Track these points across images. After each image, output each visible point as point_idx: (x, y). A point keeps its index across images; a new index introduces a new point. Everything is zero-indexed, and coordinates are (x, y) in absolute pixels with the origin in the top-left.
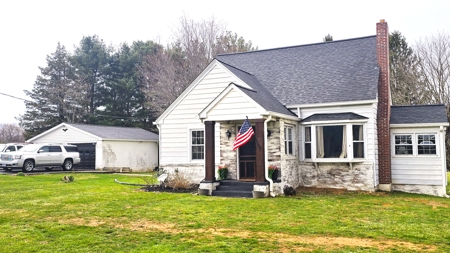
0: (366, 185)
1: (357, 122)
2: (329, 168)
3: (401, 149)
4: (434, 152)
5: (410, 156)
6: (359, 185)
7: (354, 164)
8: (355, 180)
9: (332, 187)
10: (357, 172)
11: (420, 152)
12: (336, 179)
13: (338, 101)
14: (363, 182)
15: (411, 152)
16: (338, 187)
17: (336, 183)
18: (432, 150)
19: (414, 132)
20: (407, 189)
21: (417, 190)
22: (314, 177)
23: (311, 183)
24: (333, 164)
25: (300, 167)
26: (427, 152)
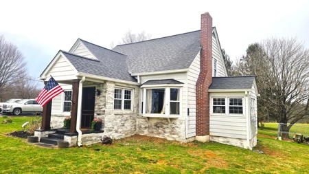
0: (179, 137)
1: (174, 86)
2: (155, 121)
3: (217, 109)
4: (241, 112)
5: (223, 114)
6: (175, 136)
7: (171, 119)
8: (172, 133)
9: (157, 136)
10: (174, 126)
11: (231, 112)
12: (160, 131)
13: (164, 70)
14: (177, 134)
15: (224, 112)
16: (161, 137)
17: (159, 134)
18: (240, 111)
19: (227, 96)
20: (221, 140)
21: (228, 142)
22: (146, 128)
23: (143, 132)
24: (158, 118)
25: (137, 120)
26: (236, 112)
